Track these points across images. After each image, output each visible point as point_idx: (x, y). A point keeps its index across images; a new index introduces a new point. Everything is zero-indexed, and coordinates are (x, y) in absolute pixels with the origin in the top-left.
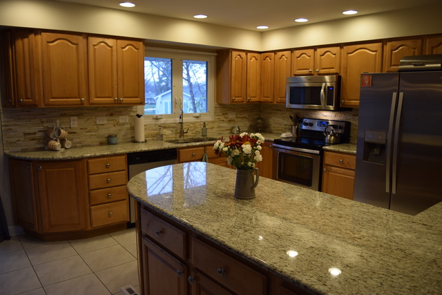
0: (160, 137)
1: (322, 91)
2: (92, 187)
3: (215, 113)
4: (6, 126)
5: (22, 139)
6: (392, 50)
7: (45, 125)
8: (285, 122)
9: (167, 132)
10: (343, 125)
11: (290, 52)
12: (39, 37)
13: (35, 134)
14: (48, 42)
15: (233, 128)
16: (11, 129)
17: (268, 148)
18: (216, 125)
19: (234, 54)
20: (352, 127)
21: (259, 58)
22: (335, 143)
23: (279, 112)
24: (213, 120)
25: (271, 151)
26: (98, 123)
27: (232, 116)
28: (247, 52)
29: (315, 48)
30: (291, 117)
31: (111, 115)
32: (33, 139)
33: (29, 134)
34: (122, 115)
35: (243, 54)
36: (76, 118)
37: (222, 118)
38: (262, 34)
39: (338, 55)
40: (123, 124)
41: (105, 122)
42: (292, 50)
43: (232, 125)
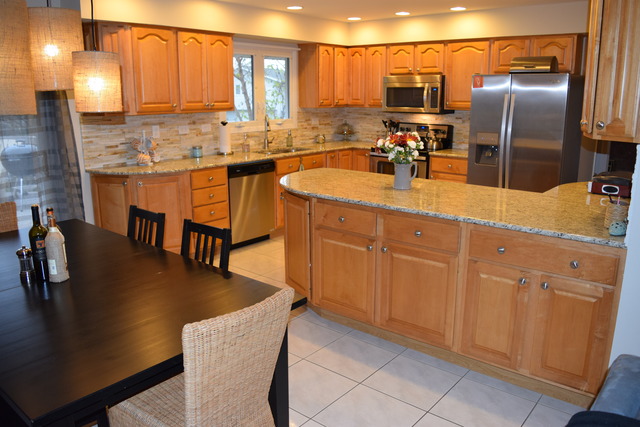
0: (245, 148)
1: (425, 92)
2: (196, 204)
3: (298, 118)
4: (87, 138)
5: (104, 153)
6: (500, 50)
7: (128, 136)
8: (376, 129)
9: (252, 142)
10: (446, 129)
11: (385, 47)
12: (128, 32)
13: (117, 146)
14: (139, 39)
15: (317, 136)
16: (91, 142)
17: (363, 157)
18: (299, 133)
19: (322, 48)
20: (455, 131)
21: (346, 54)
22: (437, 150)
23: (369, 117)
24: (296, 127)
25: (368, 160)
26: (181, 132)
27: (315, 122)
28: (335, 46)
29: (415, 44)
30: (385, 123)
31: (194, 123)
32: (115, 153)
33: (111, 147)
34: (204, 123)
35: (330, 49)
36: (158, 127)
37: (305, 124)
38: (350, 25)
39: (441, 53)
40: (206, 134)
41: (188, 132)
42: (387, 45)
43: (316, 134)
